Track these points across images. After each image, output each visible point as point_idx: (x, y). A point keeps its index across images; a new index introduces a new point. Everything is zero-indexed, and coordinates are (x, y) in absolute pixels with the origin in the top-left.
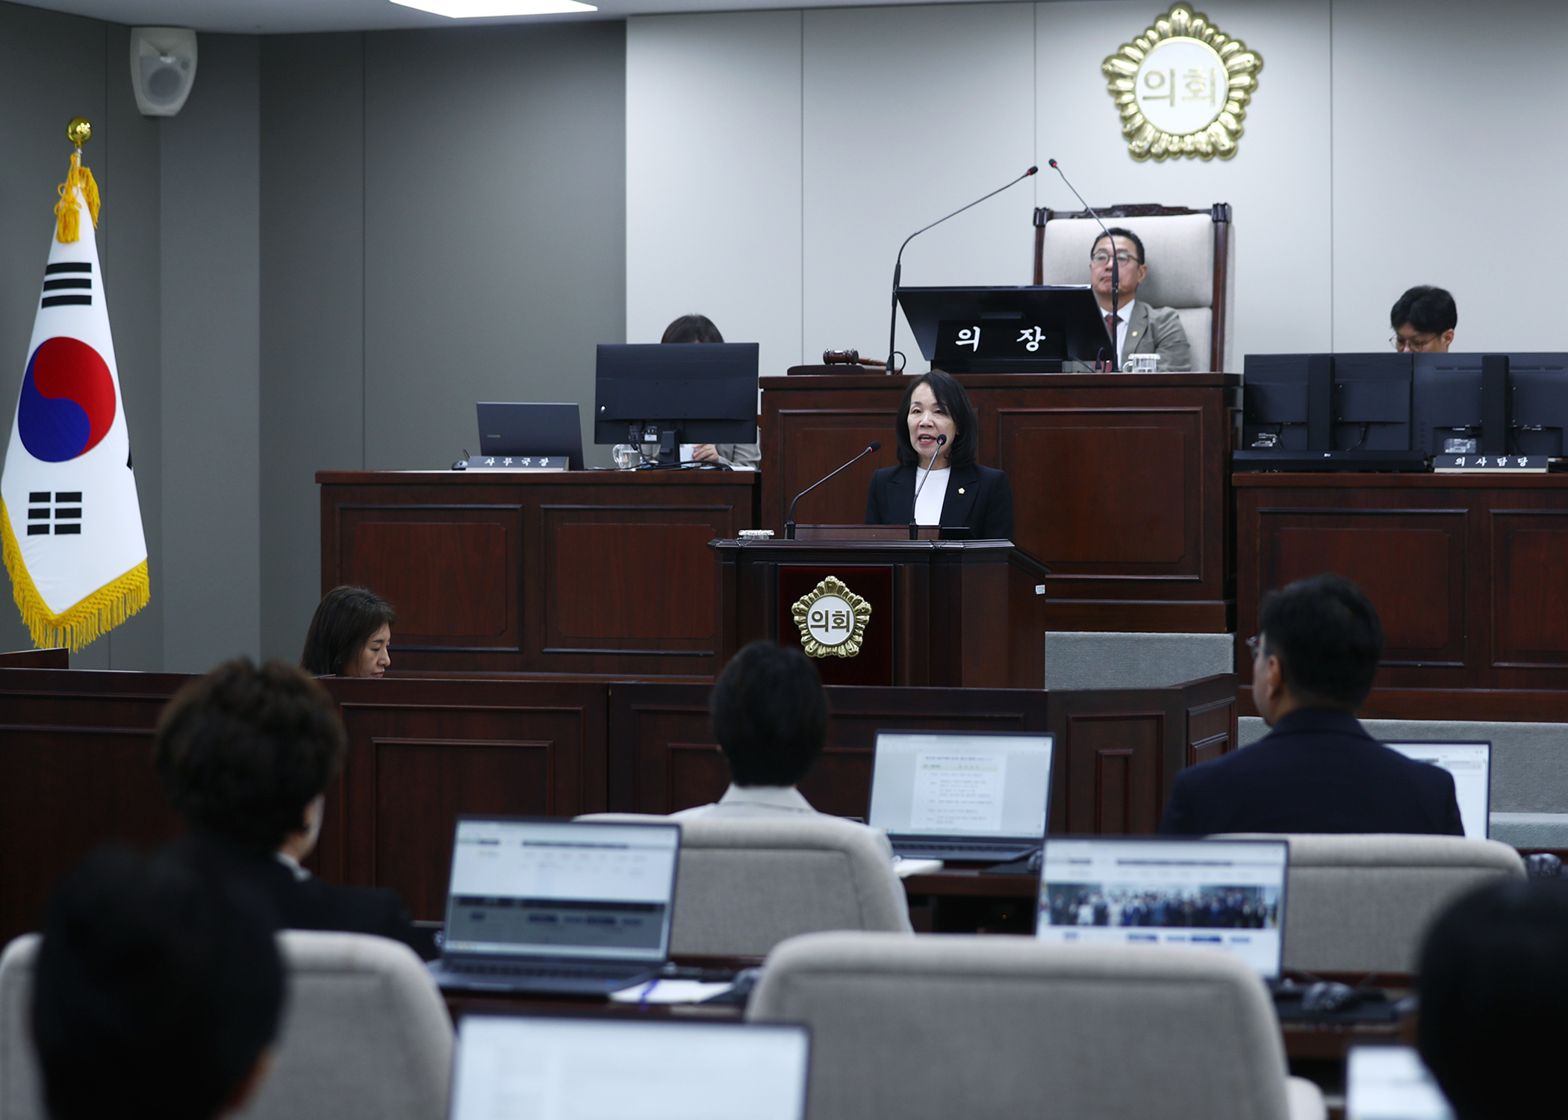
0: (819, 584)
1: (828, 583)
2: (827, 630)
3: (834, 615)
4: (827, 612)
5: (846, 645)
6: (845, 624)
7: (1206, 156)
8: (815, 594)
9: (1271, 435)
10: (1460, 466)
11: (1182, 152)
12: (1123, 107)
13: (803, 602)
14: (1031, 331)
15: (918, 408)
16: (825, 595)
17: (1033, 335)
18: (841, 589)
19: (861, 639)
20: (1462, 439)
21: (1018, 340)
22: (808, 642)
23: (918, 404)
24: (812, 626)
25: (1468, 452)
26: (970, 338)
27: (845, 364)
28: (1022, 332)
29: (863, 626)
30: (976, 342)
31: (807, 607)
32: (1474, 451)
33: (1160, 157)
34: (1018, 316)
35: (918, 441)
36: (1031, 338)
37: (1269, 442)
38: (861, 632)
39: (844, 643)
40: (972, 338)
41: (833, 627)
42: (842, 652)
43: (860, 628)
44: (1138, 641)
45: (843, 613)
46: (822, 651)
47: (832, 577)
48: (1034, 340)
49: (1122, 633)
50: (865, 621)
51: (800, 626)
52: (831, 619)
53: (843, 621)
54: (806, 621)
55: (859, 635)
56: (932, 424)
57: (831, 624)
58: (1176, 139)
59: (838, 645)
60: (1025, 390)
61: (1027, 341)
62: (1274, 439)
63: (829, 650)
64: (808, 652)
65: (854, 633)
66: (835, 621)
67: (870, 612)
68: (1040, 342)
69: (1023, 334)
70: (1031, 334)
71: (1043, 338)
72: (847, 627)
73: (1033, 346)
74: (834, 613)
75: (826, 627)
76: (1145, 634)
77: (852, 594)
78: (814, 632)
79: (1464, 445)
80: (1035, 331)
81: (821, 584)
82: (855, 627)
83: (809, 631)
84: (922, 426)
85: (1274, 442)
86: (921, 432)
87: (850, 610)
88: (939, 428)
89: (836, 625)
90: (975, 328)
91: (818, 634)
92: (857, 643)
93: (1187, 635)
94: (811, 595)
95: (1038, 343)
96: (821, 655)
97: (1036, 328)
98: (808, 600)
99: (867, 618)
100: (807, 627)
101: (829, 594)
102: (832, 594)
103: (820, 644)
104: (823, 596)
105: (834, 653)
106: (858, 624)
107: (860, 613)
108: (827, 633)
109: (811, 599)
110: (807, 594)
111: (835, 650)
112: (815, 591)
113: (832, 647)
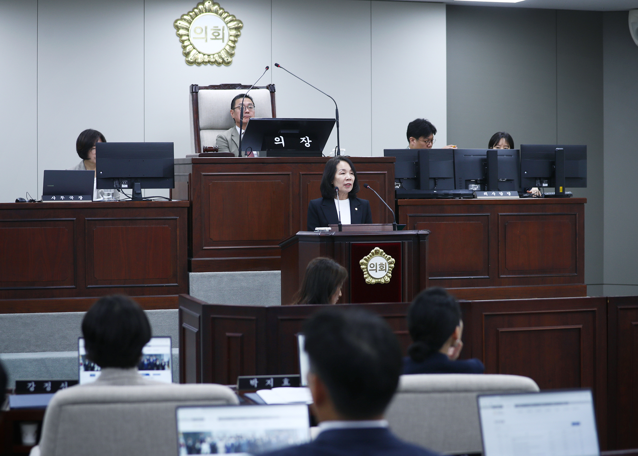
0: (371, 252)
1: (375, 251)
2: (376, 272)
3: (379, 265)
4: (376, 264)
5: (384, 278)
6: (384, 269)
7: (219, 64)
8: (370, 256)
9: (398, 183)
10: (486, 196)
11: (209, 62)
12: (183, 42)
13: (365, 259)
15: (343, 172)
16: (375, 256)
17: (306, 139)
18: (381, 253)
19: (390, 275)
20: (475, 184)
21: (301, 142)
22: (367, 277)
23: (343, 170)
24: (370, 270)
25: (477, 190)
26: (279, 141)
27: (213, 152)
28: (301, 138)
30: (283, 142)
31: (367, 262)
32: (480, 190)
33: (199, 64)
34: (297, 132)
35: (345, 186)
36: (306, 141)
37: (398, 186)
38: (391, 272)
40: (281, 141)
41: (379, 270)
42: (383, 281)
45: (383, 264)
46: (374, 281)
47: (376, 248)
48: (307, 142)
50: (392, 267)
51: (363, 270)
52: (378, 267)
53: (383, 267)
54: (367, 268)
57: (378, 268)
58: (206, 56)
59: (381, 278)
60: (312, 164)
61: (304, 142)
62: (399, 185)
63: (377, 280)
64: (367, 282)
65: (388, 272)
67: (394, 263)
68: (310, 143)
69: (302, 140)
70: (305, 140)
71: (311, 141)
72: (385, 270)
73: (307, 145)
74: (380, 264)
75: (376, 270)
77: (386, 255)
78: (370, 272)
79: (476, 187)
80: (306, 138)
81: (373, 251)
82: (389, 270)
85: (400, 186)
87: (386, 262)
89: (380, 269)
90: (281, 137)
91: (372, 273)
92: (389, 277)
94: (368, 256)
96: (373, 283)
97: (306, 137)
98: (367, 259)
99: (393, 265)
100: (367, 271)
101: (376, 255)
102: (378, 255)
103: (373, 278)
104: (374, 256)
105: (379, 282)
106: (390, 268)
107: (391, 263)
108: (376, 273)
109: (368, 258)
110: (366, 256)
111: (379, 280)
112: (370, 254)
113: (379, 279)
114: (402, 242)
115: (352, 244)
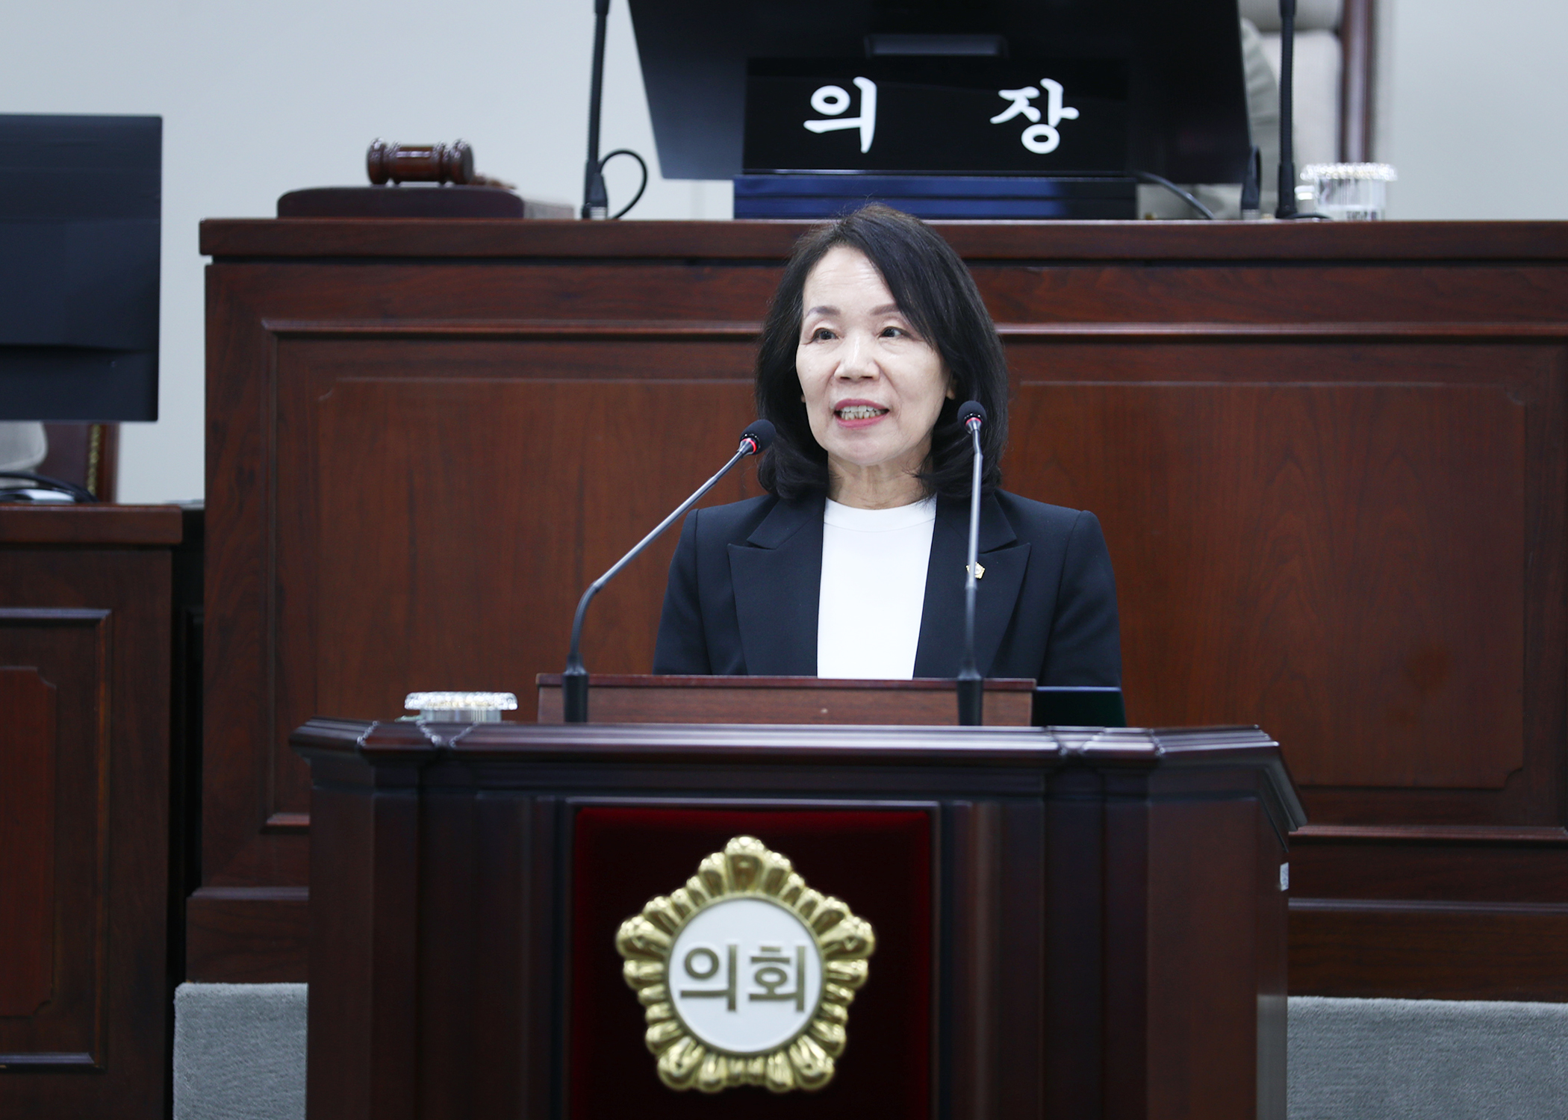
0: (705, 864)
1: (735, 860)
2: (732, 1006)
3: (755, 960)
4: (732, 951)
5: (793, 1052)
6: (789, 988)
8: (695, 896)
13: (656, 918)
14: (1032, 92)
15: (827, 325)
17: (1041, 103)
18: (776, 880)
19: (838, 1034)
21: (996, 120)
22: (668, 1042)
23: (827, 312)
24: (686, 994)
26: (844, 110)
27: (434, 185)
28: (1006, 94)
29: (846, 993)
30: (866, 124)
31: (668, 933)
34: (986, 48)
35: (835, 421)
36: (1033, 115)
38: (840, 1011)
39: (785, 1048)
40: (854, 110)
41: (754, 998)
42: (780, 1073)
43: (840, 1000)
44: (1385, 1024)
45: (785, 954)
46: (712, 1071)
48: (1044, 120)
49: (1331, 1001)
50: (855, 979)
51: (643, 994)
52: (746, 972)
53: (784, 979)
54: (663, 979)
55: (835, 1020)
56: (873, 371)
57: (746, 985)
59: (766, 1054)
60: (1031, 268)
61: (1021, 122)
63: (738, 1067)
64: (669, 1075)
65: (820, 1014)
66: (758, 979)
67: (870, 949)
68: (1063, 126)
69: (1009, 103)
70: (1032, 103)
71: (1072, 113)
72: (798, 998)
73: (1041, 139)
74: (757, 953)
75: (730, 996)
76: (1401, 1002)
77: (811, 894)
78: (688, 1010)
80: (1044, 93)
81: (714, 862)
82: (825, 997)
83: (672, 1009)
84: (845, 379)
86: (839, 394)
87: (803, 940)
88: (897, 380)
89: (761, 990)
90: (861, 82)
92: (828, 1046)
93: (1535, 1007)
94: (680, 895)
95: (1058, 128)
96: (710, 1085)
97: (1047, 83)
98: (671, 913)
99: (860, 968)
100: (666, 998)
101: (738, 894)
102: (749, 893)
103: (709, 1050)
104: (718, 899)
105: (755, 1077)
106: (831, 988)
107: (838, 952)
108: (731, 1015)
109: (680, 909)
110: (666, 892)
111: (756, 1067)
112: (695, 883)
113: (747, 1057)
114: (944, 809)
115: (579, 808)
